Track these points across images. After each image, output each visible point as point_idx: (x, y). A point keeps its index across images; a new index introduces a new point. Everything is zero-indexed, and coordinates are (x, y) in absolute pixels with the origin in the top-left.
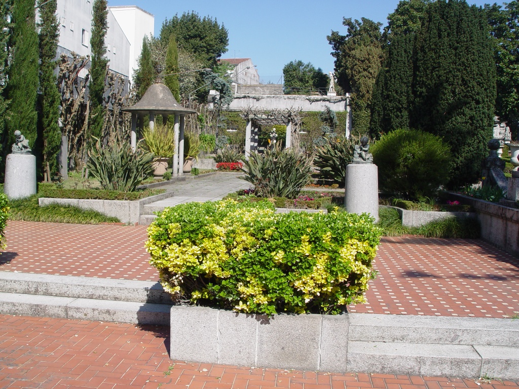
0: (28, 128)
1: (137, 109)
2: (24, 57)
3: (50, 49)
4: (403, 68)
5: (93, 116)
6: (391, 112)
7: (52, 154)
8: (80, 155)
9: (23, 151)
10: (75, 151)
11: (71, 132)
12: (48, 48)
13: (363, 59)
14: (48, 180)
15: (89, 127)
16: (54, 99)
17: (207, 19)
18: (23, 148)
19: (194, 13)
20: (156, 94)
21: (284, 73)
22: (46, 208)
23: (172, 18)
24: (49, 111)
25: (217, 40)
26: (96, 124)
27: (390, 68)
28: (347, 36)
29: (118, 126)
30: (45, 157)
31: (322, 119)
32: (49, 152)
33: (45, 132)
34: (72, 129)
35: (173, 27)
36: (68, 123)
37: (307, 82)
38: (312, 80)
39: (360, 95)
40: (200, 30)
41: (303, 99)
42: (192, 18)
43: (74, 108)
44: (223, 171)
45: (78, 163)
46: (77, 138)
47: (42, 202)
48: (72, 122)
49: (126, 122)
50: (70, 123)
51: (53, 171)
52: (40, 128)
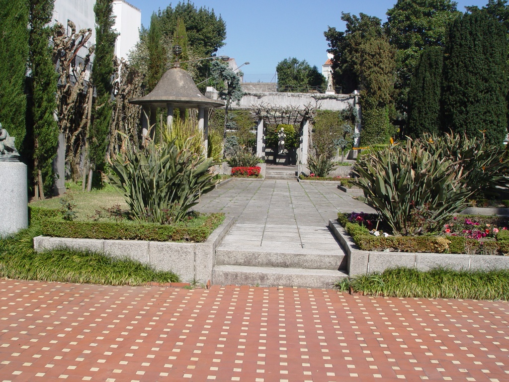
0: (12, 119)
1: (152, 99)
2: (6, 10)
3: (44, 10)
4: (468, 54)
5: (97, 108)
6: (453, 107)
7: (46, 159)
8: (77, 160)
9: (5, 156)
10: (71, 154)
11: (68, 129)
12: (41, 7)
13: (373, 53)
14: (39, 196)
15: (92, 122)
16: (50, 80)
17: (203, 10)
18: (6, 152)
19: (190, 2)
20: (175, 82)
21: (277, 71)
22: (48, 256)
23: (166, 9)
24: (42, 98)
25: (215, 33)
26: (102, 118)
27: (451, 53)
28: (346, 31)
29: (121, 123)
30: (36, 163)
31: (343, 116)
32: (42, 155)
33: (36, 128)
34: (68, 125)
35: (167, 17)
36: (64, 117)
37: (303, 80)
38: (308, 78)
39: (371, 92)
40: (196, 21)
41: (308, 97)
42: (188, 8)
43: (71, 97)
44: (239, 177)
45: (75, 170)
46: (74, 137)
47: (40, 244)
48: (69, 116)
49: (130, 118)
50: (66, 117)
51: (47, 183)
52: (30, 121)
